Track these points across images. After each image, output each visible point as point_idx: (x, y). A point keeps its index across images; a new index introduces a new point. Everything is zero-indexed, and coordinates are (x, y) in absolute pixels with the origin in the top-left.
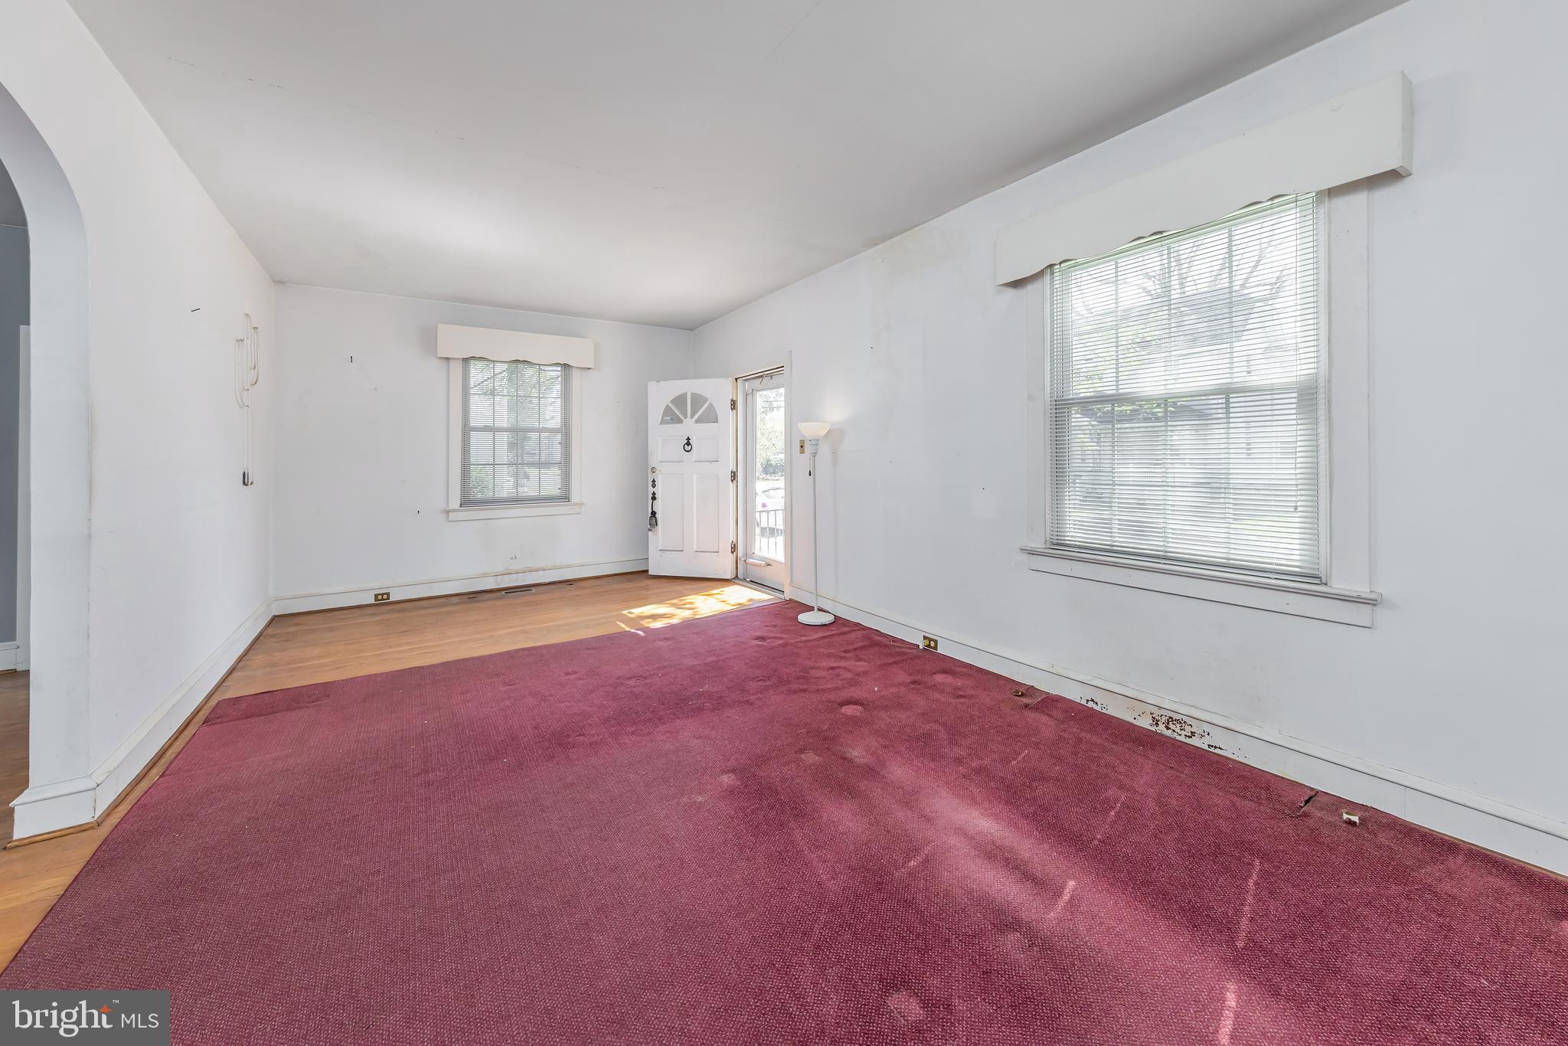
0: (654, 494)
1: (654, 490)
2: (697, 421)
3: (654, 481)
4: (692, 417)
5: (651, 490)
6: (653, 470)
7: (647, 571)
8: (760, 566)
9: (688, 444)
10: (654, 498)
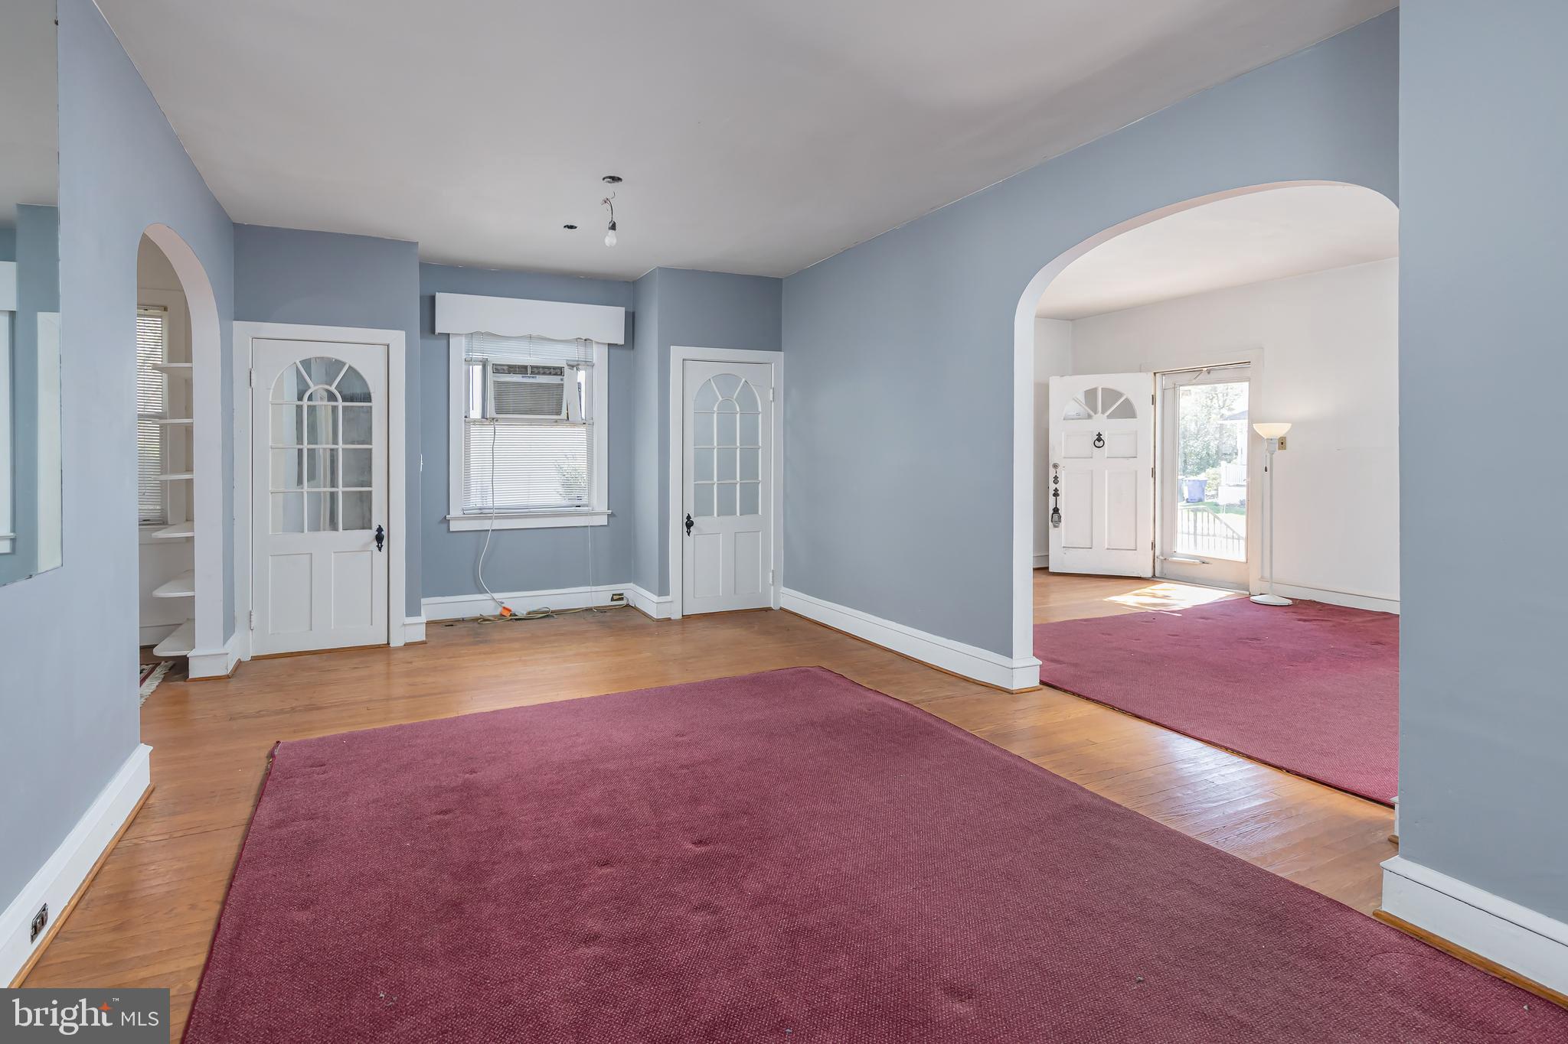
0: (1056, 490)
1: (1057, 486)
2: (1109, 417)
3: (1056, 478)
4: (1103, 412)
5: (1052, 486)
6: (1055, 466)
7: (1048, 568)
8: (1194, 564)
9: (1099, 439)
10: (1056, 494)
